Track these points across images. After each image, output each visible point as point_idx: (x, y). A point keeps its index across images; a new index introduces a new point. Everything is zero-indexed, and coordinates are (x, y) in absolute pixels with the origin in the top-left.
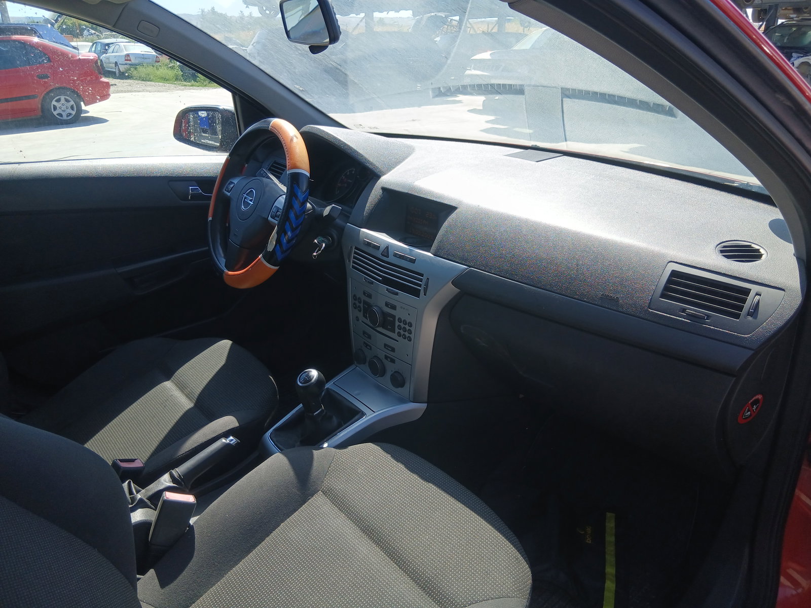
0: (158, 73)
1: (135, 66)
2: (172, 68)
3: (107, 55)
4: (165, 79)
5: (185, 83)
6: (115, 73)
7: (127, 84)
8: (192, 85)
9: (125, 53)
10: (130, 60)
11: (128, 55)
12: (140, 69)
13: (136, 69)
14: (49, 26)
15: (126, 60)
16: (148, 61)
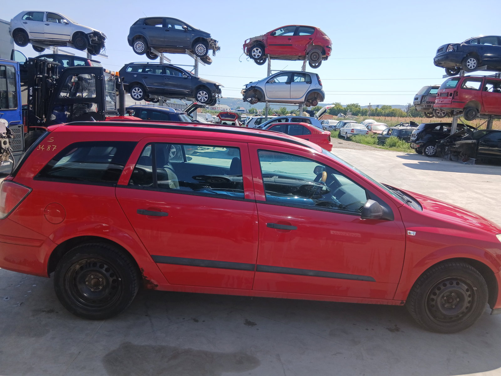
0: (366, 139)
1: (355, 135)
2: (374, 137)
3: (344, 128)
4: (368, 143)
5: (378, 146)
6: (345, 137)
7: (348, 144)
8: (380, 148)
9: (352, 128)
10: (353, 132)
11: (353, 129)
12: (357, 137)
13: (355, 136)
14: (316, 118)
15: (351, 132)
16: (362, 133)
